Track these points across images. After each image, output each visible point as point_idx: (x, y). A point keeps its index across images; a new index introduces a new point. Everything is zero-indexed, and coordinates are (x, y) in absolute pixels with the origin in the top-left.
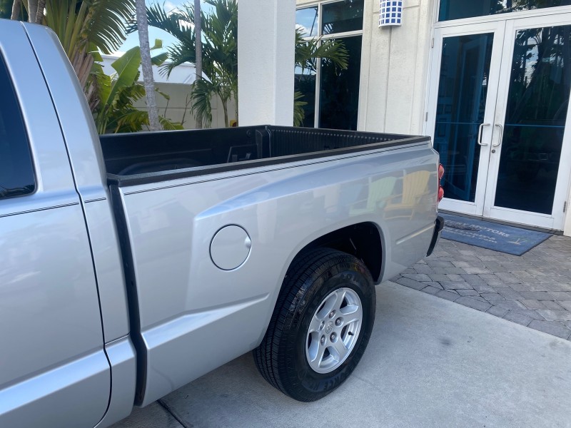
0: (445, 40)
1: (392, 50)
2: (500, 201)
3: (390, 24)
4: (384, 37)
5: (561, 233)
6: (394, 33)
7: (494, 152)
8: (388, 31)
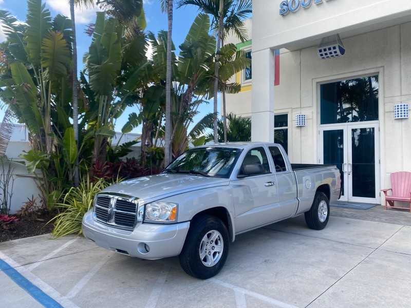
0: (324, 131)
1: (302, 135)
2: (354, 194)
3: (301, 125)
4: (298, 130)
5: (380, 205)
6: (302, 128)
7: (349, 174)
8: (300, 128)
